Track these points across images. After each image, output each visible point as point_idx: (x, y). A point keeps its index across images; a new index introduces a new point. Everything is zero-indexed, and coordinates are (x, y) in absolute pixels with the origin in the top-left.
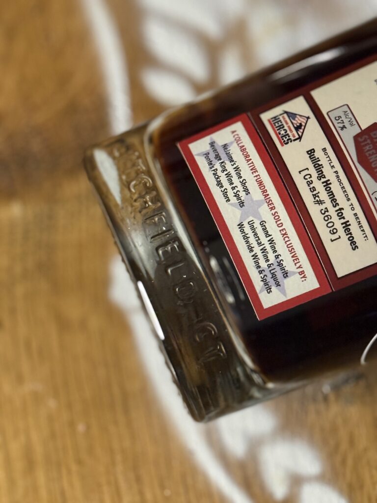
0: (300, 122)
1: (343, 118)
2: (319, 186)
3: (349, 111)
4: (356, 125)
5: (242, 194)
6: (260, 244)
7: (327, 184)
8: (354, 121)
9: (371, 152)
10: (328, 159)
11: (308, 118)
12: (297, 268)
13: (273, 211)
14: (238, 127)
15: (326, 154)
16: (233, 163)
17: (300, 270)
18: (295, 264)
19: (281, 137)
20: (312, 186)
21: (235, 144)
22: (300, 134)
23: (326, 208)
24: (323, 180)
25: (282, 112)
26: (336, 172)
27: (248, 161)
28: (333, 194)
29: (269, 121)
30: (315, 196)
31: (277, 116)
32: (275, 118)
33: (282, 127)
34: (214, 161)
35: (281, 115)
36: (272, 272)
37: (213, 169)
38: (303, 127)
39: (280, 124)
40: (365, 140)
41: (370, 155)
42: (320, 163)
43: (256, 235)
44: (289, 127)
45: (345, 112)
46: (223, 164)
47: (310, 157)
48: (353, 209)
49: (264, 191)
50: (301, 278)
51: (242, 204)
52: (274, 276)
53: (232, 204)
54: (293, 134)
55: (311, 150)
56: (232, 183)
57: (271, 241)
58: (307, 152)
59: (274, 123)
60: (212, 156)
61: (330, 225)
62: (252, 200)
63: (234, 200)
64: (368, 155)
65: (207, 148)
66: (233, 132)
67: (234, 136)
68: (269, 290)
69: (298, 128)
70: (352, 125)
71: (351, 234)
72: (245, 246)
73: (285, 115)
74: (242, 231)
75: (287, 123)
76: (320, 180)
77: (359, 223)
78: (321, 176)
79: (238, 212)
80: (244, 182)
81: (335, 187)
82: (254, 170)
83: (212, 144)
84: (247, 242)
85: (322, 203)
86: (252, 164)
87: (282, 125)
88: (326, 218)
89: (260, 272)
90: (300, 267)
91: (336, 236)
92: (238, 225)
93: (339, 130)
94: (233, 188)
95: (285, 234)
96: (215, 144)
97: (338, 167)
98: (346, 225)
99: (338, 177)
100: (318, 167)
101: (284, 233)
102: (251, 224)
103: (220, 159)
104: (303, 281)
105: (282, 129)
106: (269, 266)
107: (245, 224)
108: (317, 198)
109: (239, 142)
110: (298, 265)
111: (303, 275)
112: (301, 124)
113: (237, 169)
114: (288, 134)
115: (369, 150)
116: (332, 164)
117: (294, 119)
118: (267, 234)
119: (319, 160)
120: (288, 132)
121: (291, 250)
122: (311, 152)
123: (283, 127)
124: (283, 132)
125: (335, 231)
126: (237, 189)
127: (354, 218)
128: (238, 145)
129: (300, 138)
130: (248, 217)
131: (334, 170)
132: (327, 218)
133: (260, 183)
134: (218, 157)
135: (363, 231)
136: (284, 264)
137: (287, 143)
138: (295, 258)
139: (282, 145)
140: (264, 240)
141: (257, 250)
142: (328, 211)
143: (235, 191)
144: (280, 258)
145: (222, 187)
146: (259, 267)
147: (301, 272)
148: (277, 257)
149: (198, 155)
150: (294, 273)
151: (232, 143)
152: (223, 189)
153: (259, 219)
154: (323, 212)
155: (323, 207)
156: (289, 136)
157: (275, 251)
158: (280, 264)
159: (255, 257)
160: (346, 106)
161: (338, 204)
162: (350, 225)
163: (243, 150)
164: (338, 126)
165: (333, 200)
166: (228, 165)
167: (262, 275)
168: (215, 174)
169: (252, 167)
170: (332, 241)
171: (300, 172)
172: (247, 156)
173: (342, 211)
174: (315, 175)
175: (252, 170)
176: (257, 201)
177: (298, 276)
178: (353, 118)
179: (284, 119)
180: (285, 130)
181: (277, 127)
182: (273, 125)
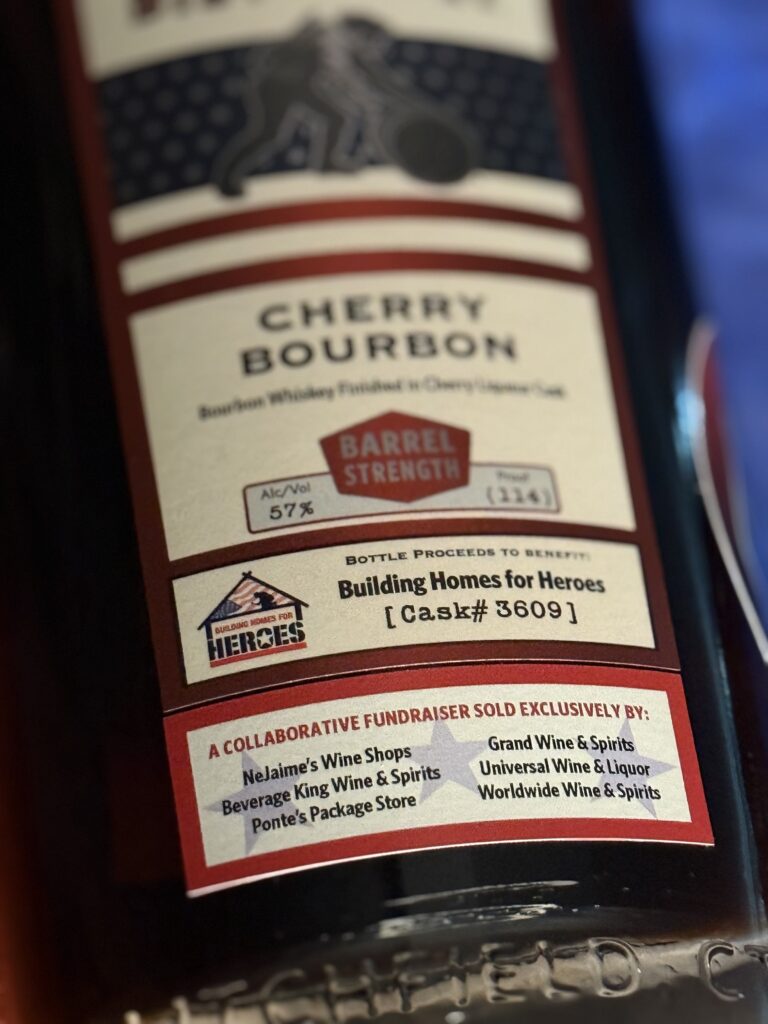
0: (252, 596)
1: (276, 501)
2: (436, 599)
3: (267, 488)
4: (310, 480)
5: (404, 766)
6: (543, 768)
7: (440, 581)
8: (298, 482)
9: (392, 471)
10: (378, 559)
11: (247, 576)
12: (617, 715)
13: (472, 712)
14: (199, 741)
15: (363, 560)
16: (309, 767)
17: (622, 712)
18: (608, 715)
19: (278, 643)
20: (434, 613)
21: (254, 753)
22: (287, 601)
23: (498, 603)
24: (428, 585)
25: (204, 630)
26: (417, 554)
27: (316, 729)
28: (468, 578)
29: (213, 665)
30: (461, 614)
31: (210, 644)
32: (211, 649)
33: (248, 640)
34: (286, 810)
35: (209, 635)
36: (613, 769)
37: (308, 816)
38: (270, 592)
39: (238, 640)
40: (356, 471)
41: (398, 474)
42: (381, 579)
43: (519, 769)
44: (254, 623)
45: (265, 494)
46: (303, 791)
47: (358, 595)
48: (515, 552)
49: (414, 716)
50: (640, 718)
51: (432, 774)
52: (625, 770)
53: (424, 797)
54: (281, 617)
55: (342, 590)
56: (368, 782)
57: (543, 742)
58: (343, 596)
59: (229, 653)
60: (266, 813)
61: (538, 609)
62: (428, 748)
63: (413, 789)
64: (397, 479)
65: (238, 822)
66: (214, 752)
67: (228, 752)
69: (267, 602)
70: (306, 489)
71: (568, 580)
72: (539, 800)
73: (214, 626)
74: (503, 794)
75: (242, 625)
76: (425, 591)
77: (549, 554)
78: (417, 586)
79: (448, 787)
80: (373, 753)
81: (454, 568)
82: (348, 724)
83: (228, 807)
84: (531, 792)
85: (484, 607)
86: (331, 726)
87: (242, 636)
88: (521, 612)
89: (609, 793)
90: (616, 710)
91: (566, 611)
92: (484, 797)
93: (308, 517)
94: (382, 781)
95: (534, 707)
96: (234, 801)
97: (408, 545)
98: (546, 580)
99: (429, 554)
100: (392, 585)
101: (529, 710)
102: (488, 769)
103: (286, 796)
104: (647, 718)
105: (255, 640)
106: (599, 769)
107: (484, 781)
108: (468, 612)
109: (252, 742)
110: (611, 711)
111: (635, 712)
112: (257, 595)
113: (329, 761)
114: (276, 629)
115: (386, 474)
116: (395, 556)
117: (240, 607)
118: (526, 744)
119: (375, 579)
120: (270, 626)
121: (574, 709)
122: (346, 590)
123: (250, 635)
124: (265, 639)
125: (554, 607)
126: (387, 775)
127: (533, 559)
128: (258, 745)
129: (298, 604)
130: (468, 769)
131: (410, 555)
132: (521, 610)
133: (390, 718)
134: (277, 800)
135: (567, 555)
136: (601, 737)
137: (302, 636)
138: (593, 709)
139: (304, 646)
140: (536, 755)
141: (555, 779)
142: (506, 603)
143: (390, 779)
144: (586, 739)
145: (368, 807)
146: (596, 791)
147: (627, 711)
148: (582, 745)
149: (249, 844)
151: (247, 760)
152: (376, 805)
153: (480, 749)
154: (504, 612)
155: (492, 608)
156: (284, 627)
157: (569, 744)
158: (601, 746)
159: (570, 790)
160: (250, 492)
161: (495, 578)
162: (549, 574)
163: (280, 736)
164: (296, 517)
165: (483, 582)
166: (309, 779)
167: (617, 793)
168: (326, 815)
169: (339, 727)
170: (575, 622)
171: (390, 626)
172: (302, 732)
173: (514, 574)
174: (408, 598)
175: (345, 728)
176: (434, 739)
177: (634, 722)
178: (289, 483)
179: (226, 629)
180: (260, 633)
181: (244, 649)
182: (233, 657)
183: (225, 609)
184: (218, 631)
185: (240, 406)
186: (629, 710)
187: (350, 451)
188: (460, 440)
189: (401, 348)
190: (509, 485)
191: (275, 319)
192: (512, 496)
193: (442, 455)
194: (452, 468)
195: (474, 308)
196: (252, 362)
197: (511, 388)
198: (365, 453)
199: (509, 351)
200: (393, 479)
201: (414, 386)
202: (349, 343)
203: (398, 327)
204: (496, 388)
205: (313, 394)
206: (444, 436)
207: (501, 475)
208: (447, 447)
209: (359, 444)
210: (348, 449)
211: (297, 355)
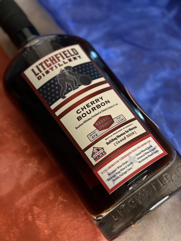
1: (93, 136)
2: (119, 139)
3: (90, 134)
4: (95, 131)
5: (128, 164)
6: (144, 155)
7: (118, 137)
8: (94, 132)
9: (104, 125)
10: (109, 138)
11: (94, 147)
13: (132, 152)
14: (99, 172)
15: (107, 139)
16: (116, 170)
17: (148, 142)
18: (147, 144)
19: (103, 155)
20: (120, 141)
21: (108, 171)
22: (101, 149)
23: (126, 136)
24: (117, 138)
25: (92, 157)
26: (113, 134)
27: (114, 164)
28: (121, 134)
29: (96, 161)
30: (123, 140)
31: (94, 159)
32: (95, 159)
33: (99, 156)
34: (116, 177)
35: (93, 158)
37: (120, 176)
38: (98, 148)
39: (97, 157)
40: (100, 127)
41: (105, 125)
42: (111, 140)
43: (141, 157)
44: (98, 153)
45: (90, 136)
46: (117, 173)
47: (109, 143)
48: (124, 128)
49: (125, 156)
51: (132, 163)
52: (153, 150)
53: (133, 166)
54: (101, 151)
55: (107, 144)
56: (124, 168)
57: (142, 151)
58: (108, 145)
59: (97, 159)
60: (114, 178)
61: (132, 134)
62: (129, 160)
63: (131, 166)
65: (111, 181)
66: (102, 173)
67: (104, 172)
68: (157, 151)
69: (98, 150)
70: (95, 132)
71: (132, 128)
72: (146, 160)
73: (93, 156)
74: (142, 161)
75: (97, 154)
76: (117, 139)
77: (128, 126)
78: (116, 139)
79: (135, 164)
80: (123, 164)
81: (119, 134)
82: (118, 161)
83: (108, 180)
84: (145, 159)
85: (125, 137)
86: (116, 163)
87: (98, 156)
88: (130, 135)
89: (153, 154)
90: (147, 142)
91: (134, 132)
92: (140, 163)
93: (97, 136)
94: (126, 167)
95: (138, 147)
96: (109, 179)
97: (112, 134)
98: (130, 130)
99: (115, 134)
100: (113, 140)
101: (138, 148)
102: (138, 159)
103: (115, 175)
104: (151, 141)
105: (100, 156)
106: (150, 151)
107: (138, 161)
108: (124, 139)
109: (107, 170)
110: (147, 143)
112: (97, 150)
113: (118, 168)
114: (102, 153)
116: (111, 136)
117: (95, 152)
118: (140, 153)
119: (110, 140)
120: (101, 153)
121: (143, 145)
122: (108, 144)
123: (99, 155)
124: (101, 155)
125: (133, 133)
126: (126, 166)
127: (127, 128)
128: (108, 170)
129: (102, 148)
130: (136, 160)
131: (113, 135)
133: (123, 158)
134: (114, 176)
135: (130, 125)
136: (148, 147)
137: (105, 152)
138: (145, 144)
139: (106, 154)
140: (142, 154)
141: (146, 156)
142: (127, 135)
143: (127, 166)
144: (147, 148)
145: (126, 171)
146: (152, 154)
148: (147, 149)
149: (114, 184)
150: (150, 144)
151: (107, 172)
152: (127, 171)
153: (136, 157)
154: (128, 137)
155: (126, 137)
156: (102, 152)
157: (145, 150)
158: (149, 148)
159: (149, 156)
160: (88, 136)
161: (124, 133)
162: (130, 129)
163: (110, 167)
164: (96, 137)
165: (123, 134)
166: (117, 171)
167: (154, 153)
168: (122, 175)
169: (117, 163)
170: (136, 133)
171: (116, 146)
172: (112, 165)
173: (126, 131)
174: (116, 141)
175: (118, 162)
176: (129, 158)
177: (150, 143)
178: (92, 133)
179: (95, 156)
180: (100, 154)
181: (99, 158)
182: (98, 159)
183: (93, 153)
184: (94, 157)
185: (81, 125)
186: (149, 141)
187: (98, 125)
188: (110, 116)
189: (96, 108)
190: (119, 119)
191: (79, 112)
192: (120, 121)
193: (109, 120)
194: (111, 121)
195: (102, 98)
196: (79, 119)
197: (112, 107)
198: (100, 124)
199: (109, 102)
200: (105, 126)
201: (101, 112)
202: (89, 110)
203: (94, 105)
204: (110, 108)
205: (89, 119)
206: (107, 117)
207: (117, 119)
208: (109, 119)
209: (98, 123)
210: (97, 124)
211: (84, 115)
